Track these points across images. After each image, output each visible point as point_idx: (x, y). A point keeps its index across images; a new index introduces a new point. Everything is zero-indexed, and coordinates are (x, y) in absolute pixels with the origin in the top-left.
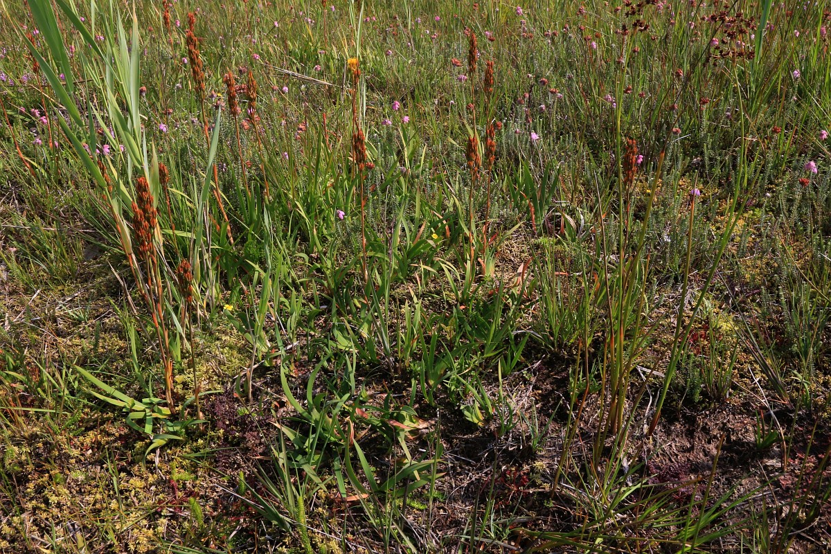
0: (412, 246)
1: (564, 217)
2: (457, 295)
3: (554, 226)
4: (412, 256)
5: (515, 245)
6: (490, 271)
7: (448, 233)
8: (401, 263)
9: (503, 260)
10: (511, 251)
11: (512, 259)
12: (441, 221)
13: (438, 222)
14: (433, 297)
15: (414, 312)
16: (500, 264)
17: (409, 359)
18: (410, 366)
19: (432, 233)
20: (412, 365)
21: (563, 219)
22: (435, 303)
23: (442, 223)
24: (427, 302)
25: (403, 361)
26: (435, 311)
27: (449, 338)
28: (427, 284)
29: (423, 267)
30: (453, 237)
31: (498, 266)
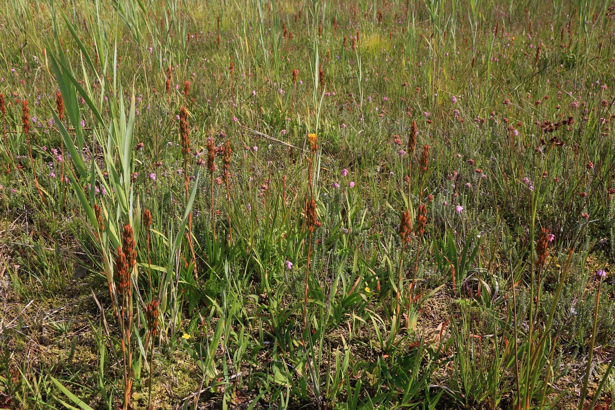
0: (347, 296)
1: (481, 283)
2: (382, 344)
3: (471, 289)
4: (346, 305)
5: (436, 302)
6: (413, 324)
7: (379, 287)
8: (336, 311)
9: (425, 315)
10: (432, 308)
11: (433, 315)
12: (374, 277)
13: (372, 277)
14: (361, 344)
15: (344, 357)
16: (422, 319)
17: (335, 399)
18: (335, 405)
19: (365, 286)
20: (337, 405)
21: (480, 285)
22: (363, 349)
23: (375, 279)
24: (356, 348)
25: (330, 401)
26: (362, 357)
27: (372, 385)
28: (357, 331)
29: (355, 316)
30: (383, 291)
31: (420, 321)
